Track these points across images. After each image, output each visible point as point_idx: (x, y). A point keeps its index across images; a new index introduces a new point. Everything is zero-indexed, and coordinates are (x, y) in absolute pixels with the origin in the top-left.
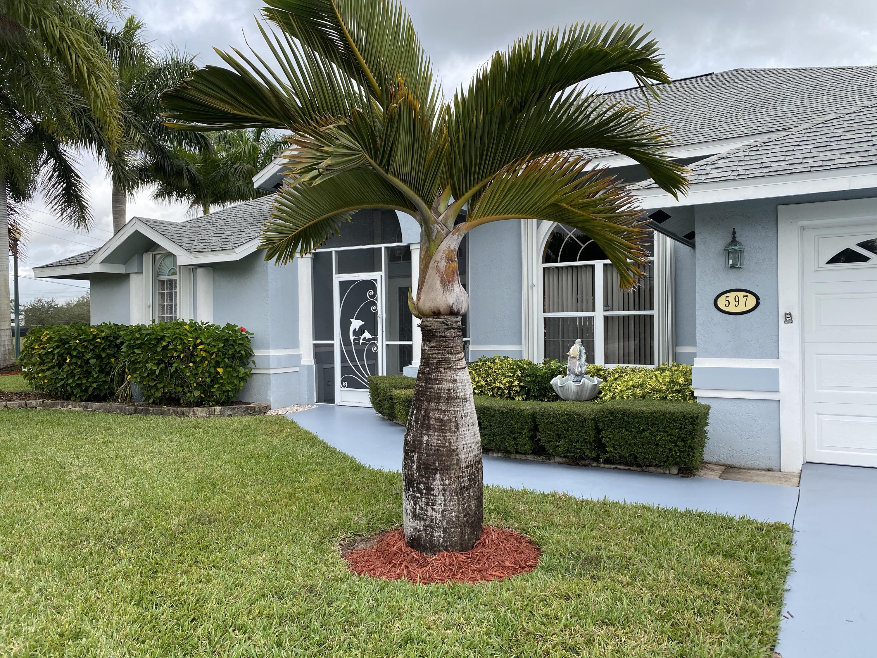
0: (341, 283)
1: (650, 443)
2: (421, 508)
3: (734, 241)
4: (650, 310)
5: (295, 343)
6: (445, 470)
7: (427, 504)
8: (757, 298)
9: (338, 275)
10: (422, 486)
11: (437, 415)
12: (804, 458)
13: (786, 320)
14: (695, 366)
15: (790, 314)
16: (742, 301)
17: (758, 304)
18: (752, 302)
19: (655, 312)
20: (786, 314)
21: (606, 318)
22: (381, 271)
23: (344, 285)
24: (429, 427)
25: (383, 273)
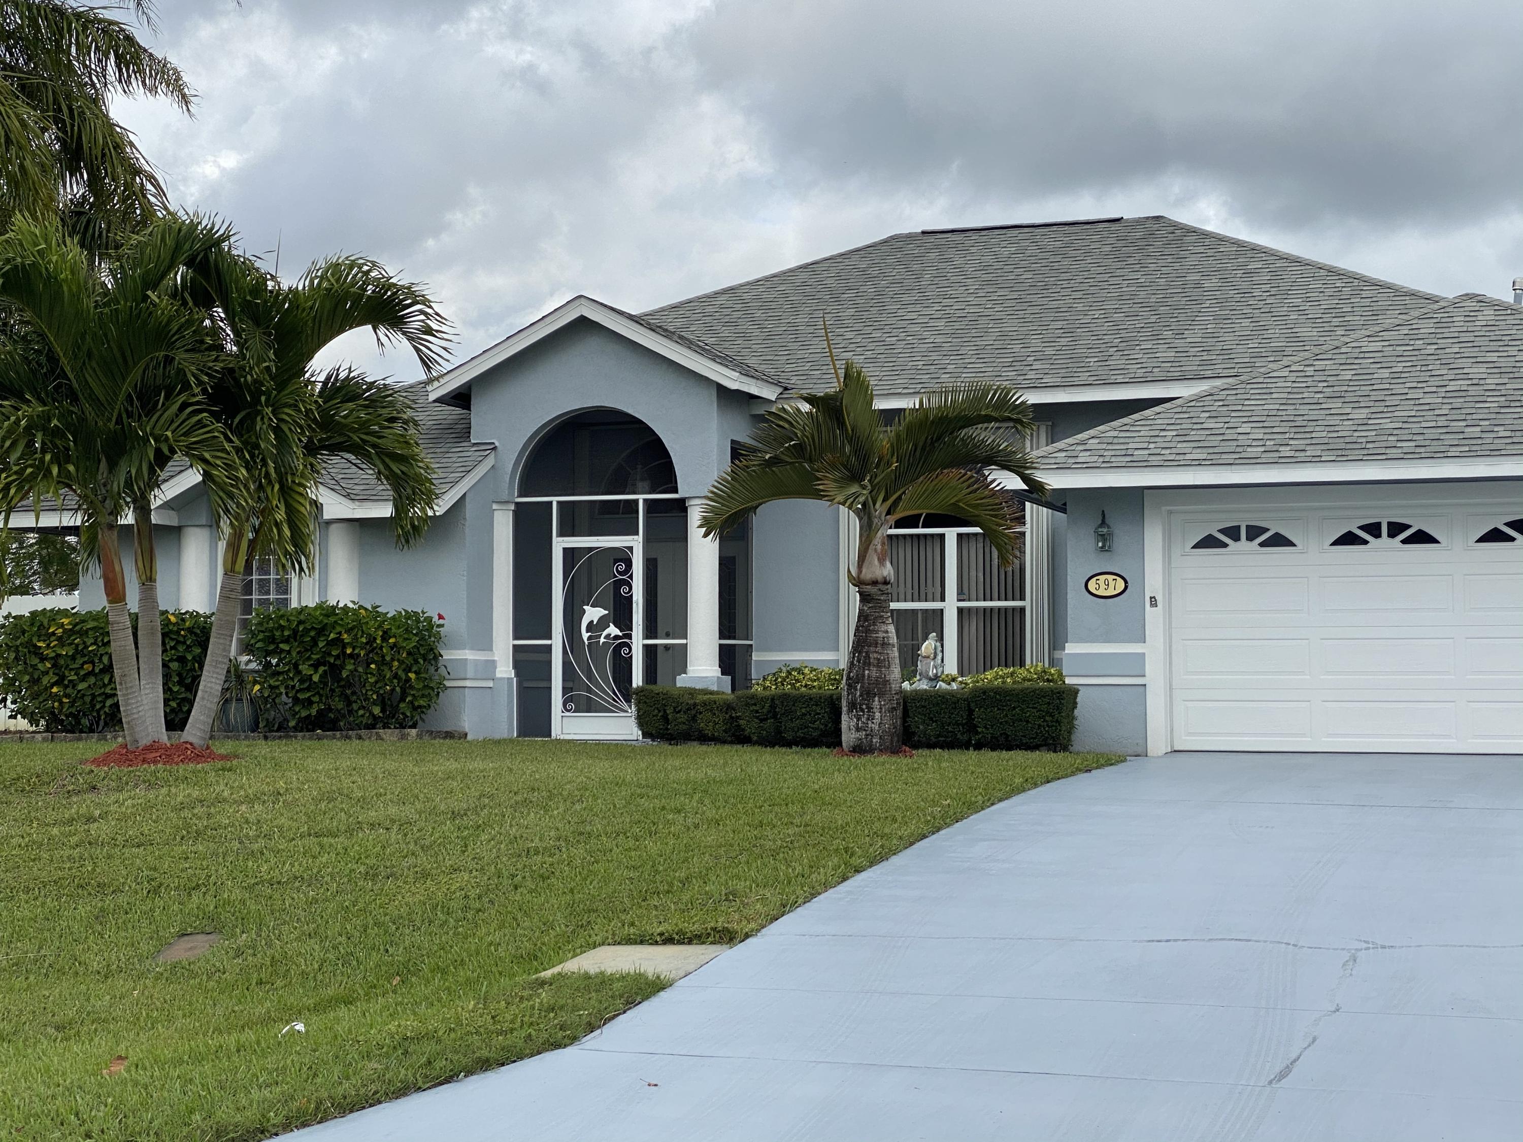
0: (566, 550)
1: (1021, 720)
2: (863, 723)
3: (1103, 523)
4: (1021, 600)
5: (487, 645)
6: (881, 695)
7: (868, 719)
8: (1126, 582)
9: (561, 539)
10: (864, 707)
11: (875, 655)
12: (1172, 746)
13: (1152, 605)
14: (1066, 652)
15: (1154, 597)
16: (1112, 584)
17: (1126, 588)
18: (1121, 585)
19: (1026, 604)
20: (1151, 598)
21: (960, 611)
22: (637, 534)
23: (569, 553)
24: (869, 664)
25: (640, 538)
